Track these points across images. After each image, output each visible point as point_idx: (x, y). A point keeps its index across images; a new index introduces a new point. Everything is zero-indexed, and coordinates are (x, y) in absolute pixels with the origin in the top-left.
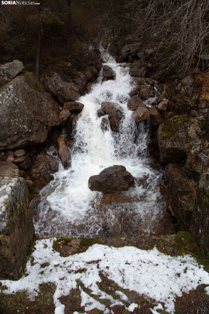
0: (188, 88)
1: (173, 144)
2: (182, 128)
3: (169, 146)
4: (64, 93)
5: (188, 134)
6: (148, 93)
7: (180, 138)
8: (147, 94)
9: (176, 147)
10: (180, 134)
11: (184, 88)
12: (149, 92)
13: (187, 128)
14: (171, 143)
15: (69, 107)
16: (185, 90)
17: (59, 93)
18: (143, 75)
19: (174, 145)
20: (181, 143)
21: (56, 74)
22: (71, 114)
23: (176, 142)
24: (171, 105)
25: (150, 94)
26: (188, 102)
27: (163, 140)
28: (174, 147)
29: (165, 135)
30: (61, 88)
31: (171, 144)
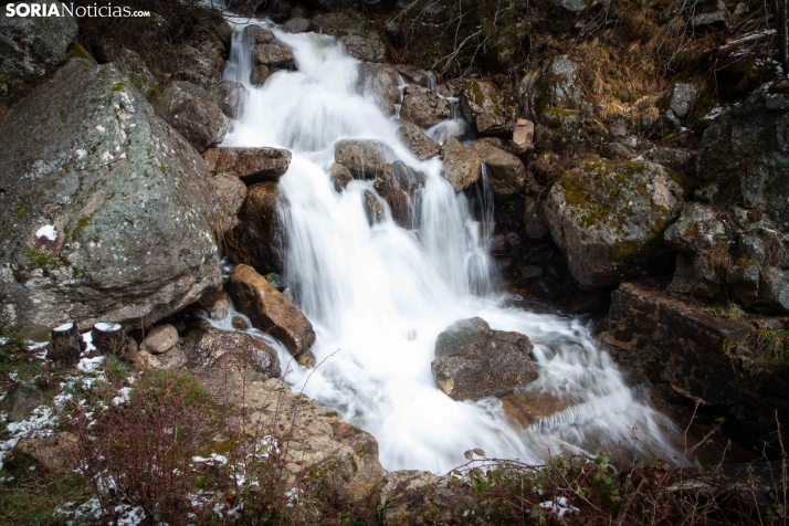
0: (571, 86)
1: (623, 231)
2: (633, 189)
3: (614, 238)
4: (201, 118)
5: (652, 201)
6: (432, 106)
7: (635, 214)
8: (430, 112)
9: (633, 237)
10: (631, 203)
11: (563, 89)
12: (434, 104)
13: (645, 186)
14: (615, 229)
15: (234, 164)
16: (565, 92)
17: (177, 120)
18: (380, 57)
19: (627, 234)
20: (644, 226)
21: (129, 51)
22: (249, 190)
23: (627, 225)
24: (545, 136)
25: (439, 111)
26: (595, 123)
27: (588, 226)
28: (628, 238)
29: (585, 212)
30: (187, 101)
31: (618, 233)
